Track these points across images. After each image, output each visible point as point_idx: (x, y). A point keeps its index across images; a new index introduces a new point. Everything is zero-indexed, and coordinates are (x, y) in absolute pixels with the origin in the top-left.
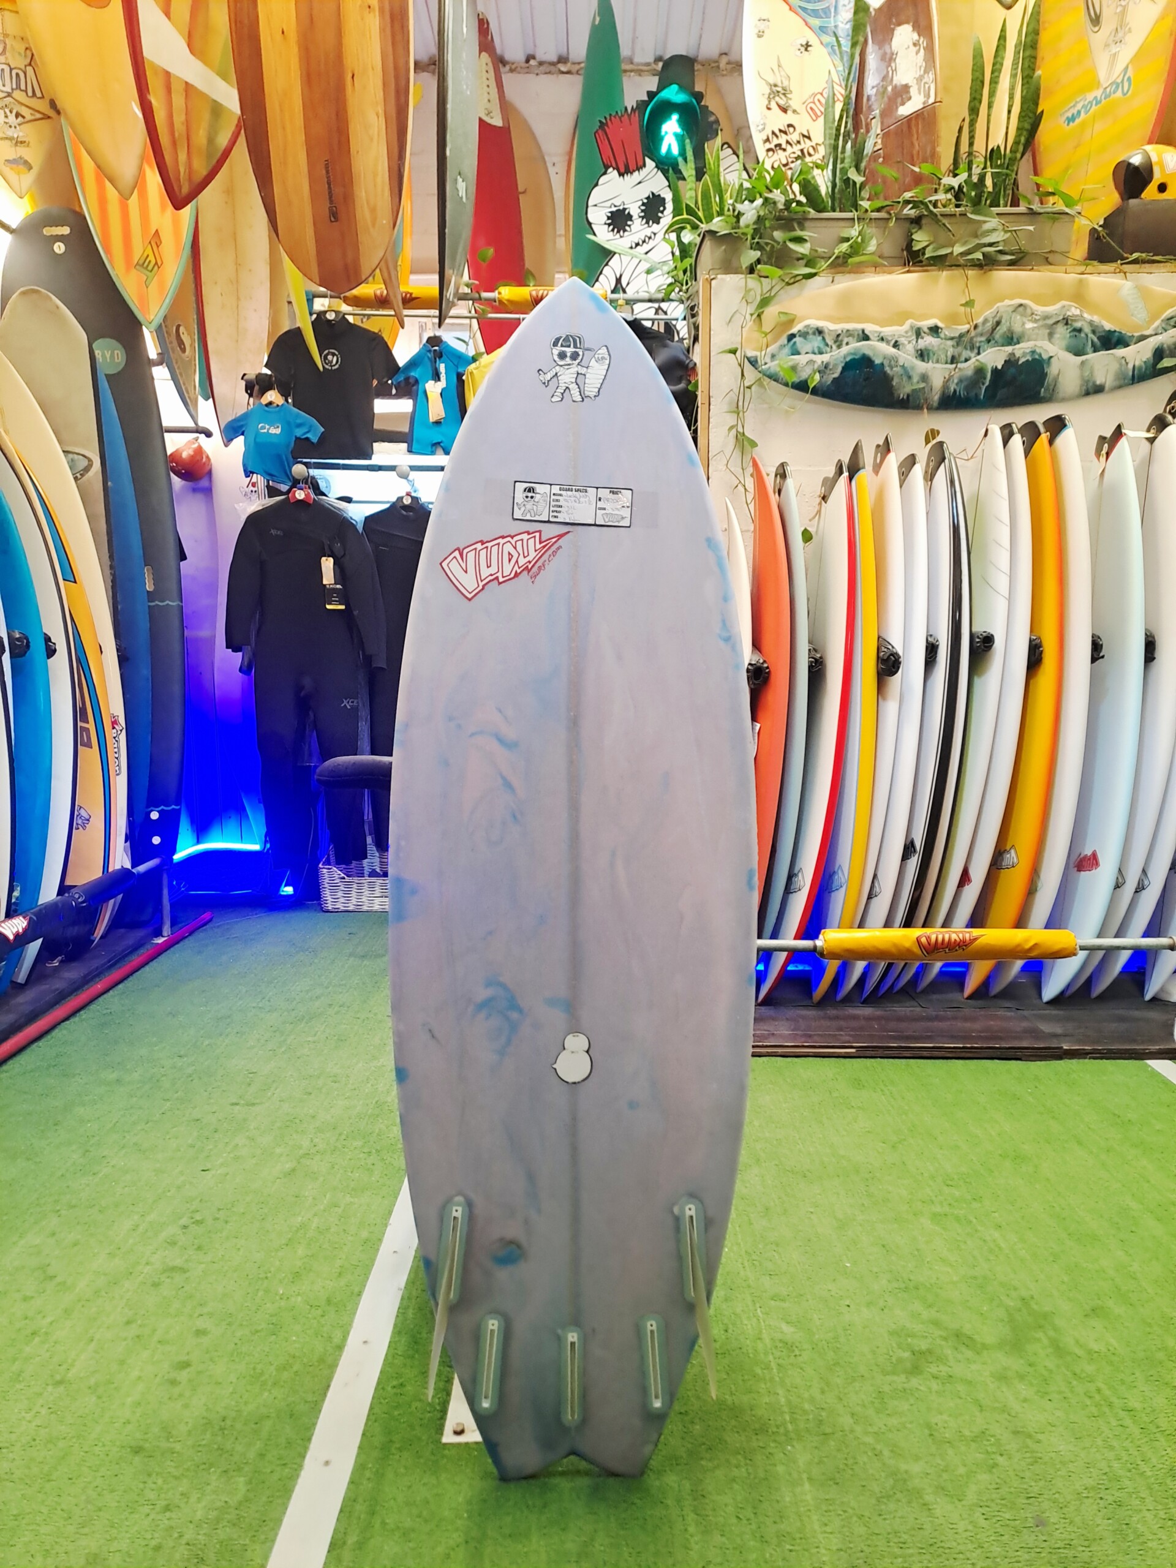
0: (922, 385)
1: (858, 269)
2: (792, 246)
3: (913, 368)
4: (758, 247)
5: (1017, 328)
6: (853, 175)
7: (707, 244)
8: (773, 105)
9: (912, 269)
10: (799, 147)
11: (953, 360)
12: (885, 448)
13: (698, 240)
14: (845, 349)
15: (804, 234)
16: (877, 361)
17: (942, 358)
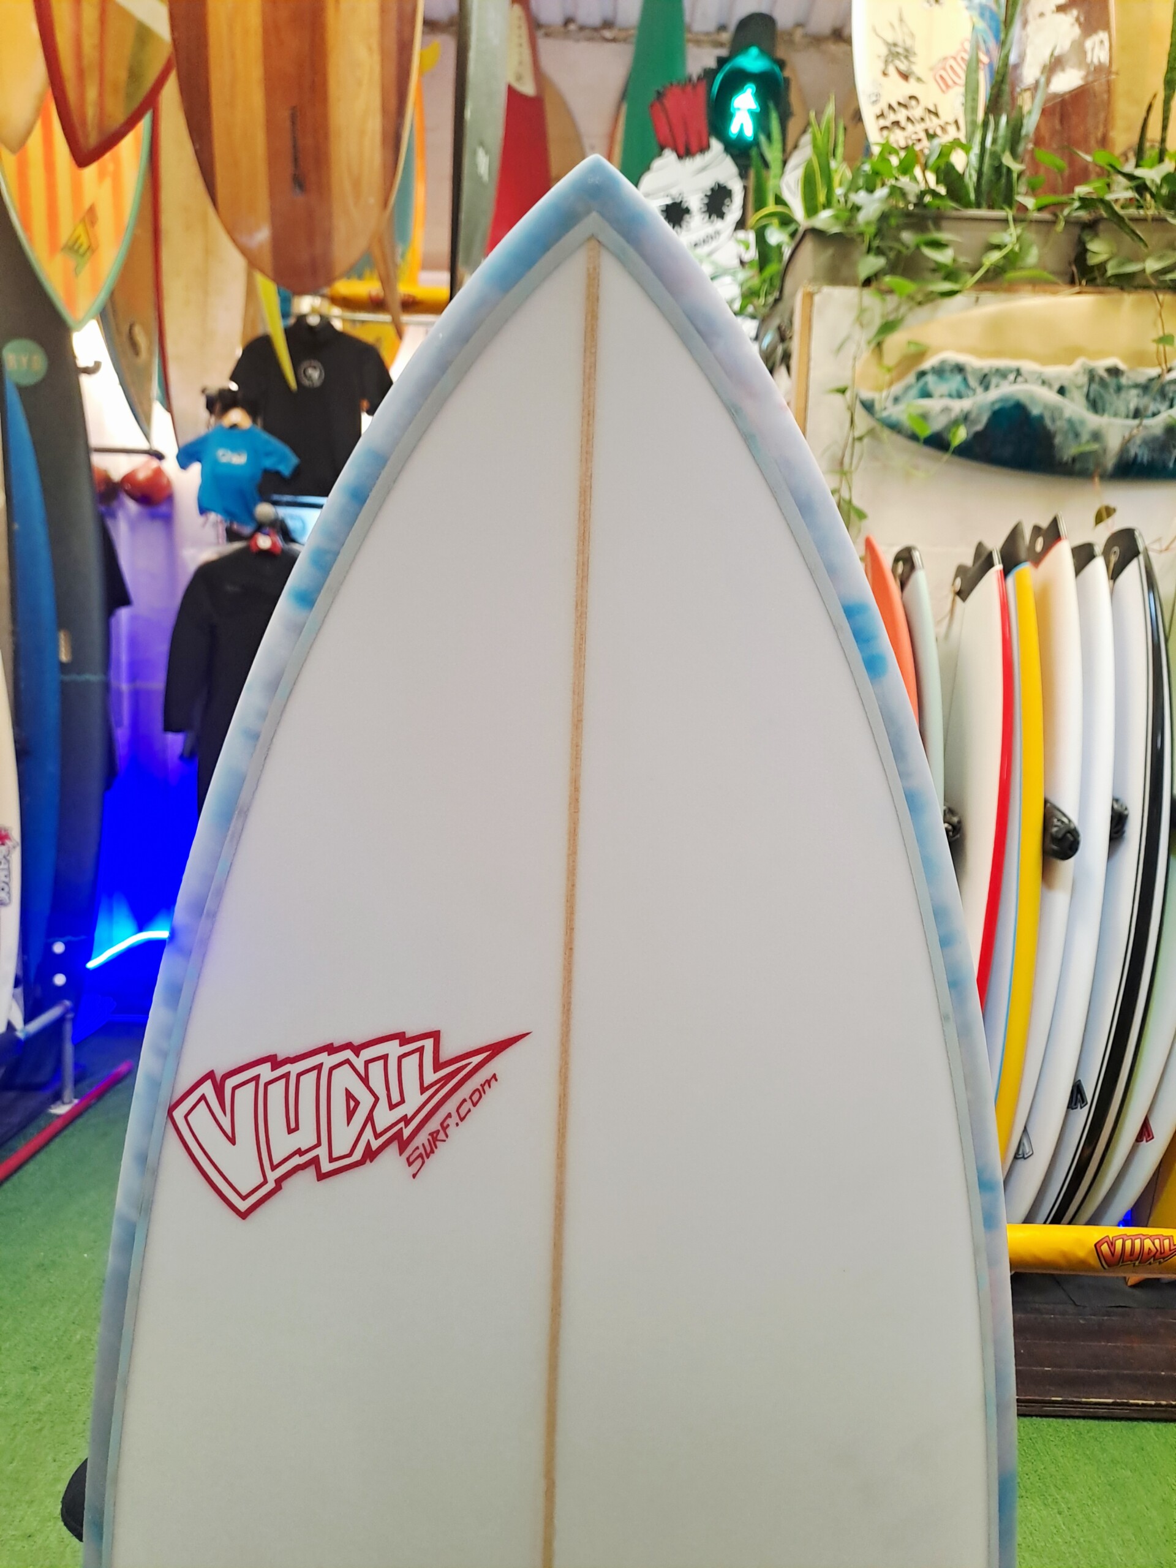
0: (1095, 446)
1: (1011, 288)
2: (928, 252)
3: (1082, 422)
4: (879, 252)
6: (1007, 160)
7: (808, 246)
8: (891, 70)
9: (1086, 289)
11: (1137, 414)
14: (992, 394)
15: (943, 236)
16: (1035, 411)
17: (1122, 410)
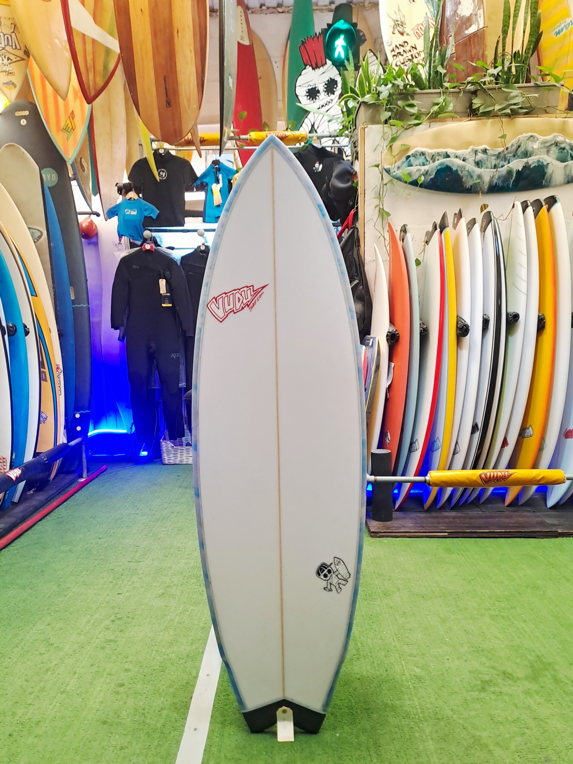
0: (478, 181)
1: (443, 120)
2: (408, 109)
3: (473, 172)
4: (390, 110)
5: (530, 149)
6: (440, 69)
7: (362, 108)
8: (396, 31)
9: (472, 118)
10: (410, 53)
11: (495, 167)
12: (459, 215)
13: (358, 106)
14: (437, 163)
15: (414, 102)
16: (454, 169)
17: (489, 166)
